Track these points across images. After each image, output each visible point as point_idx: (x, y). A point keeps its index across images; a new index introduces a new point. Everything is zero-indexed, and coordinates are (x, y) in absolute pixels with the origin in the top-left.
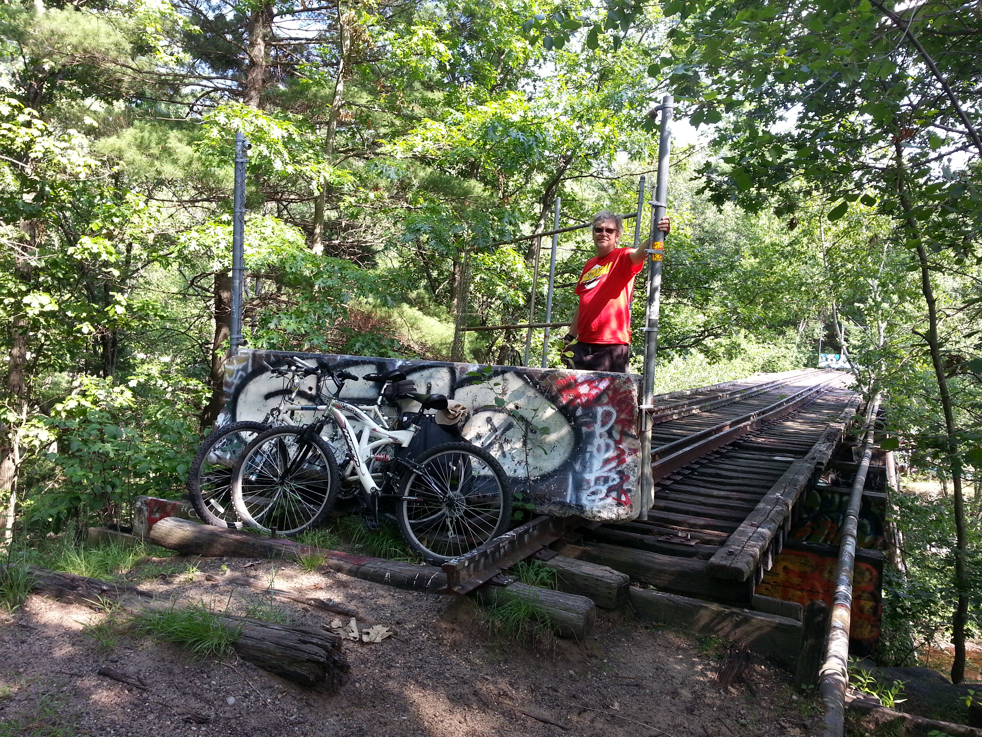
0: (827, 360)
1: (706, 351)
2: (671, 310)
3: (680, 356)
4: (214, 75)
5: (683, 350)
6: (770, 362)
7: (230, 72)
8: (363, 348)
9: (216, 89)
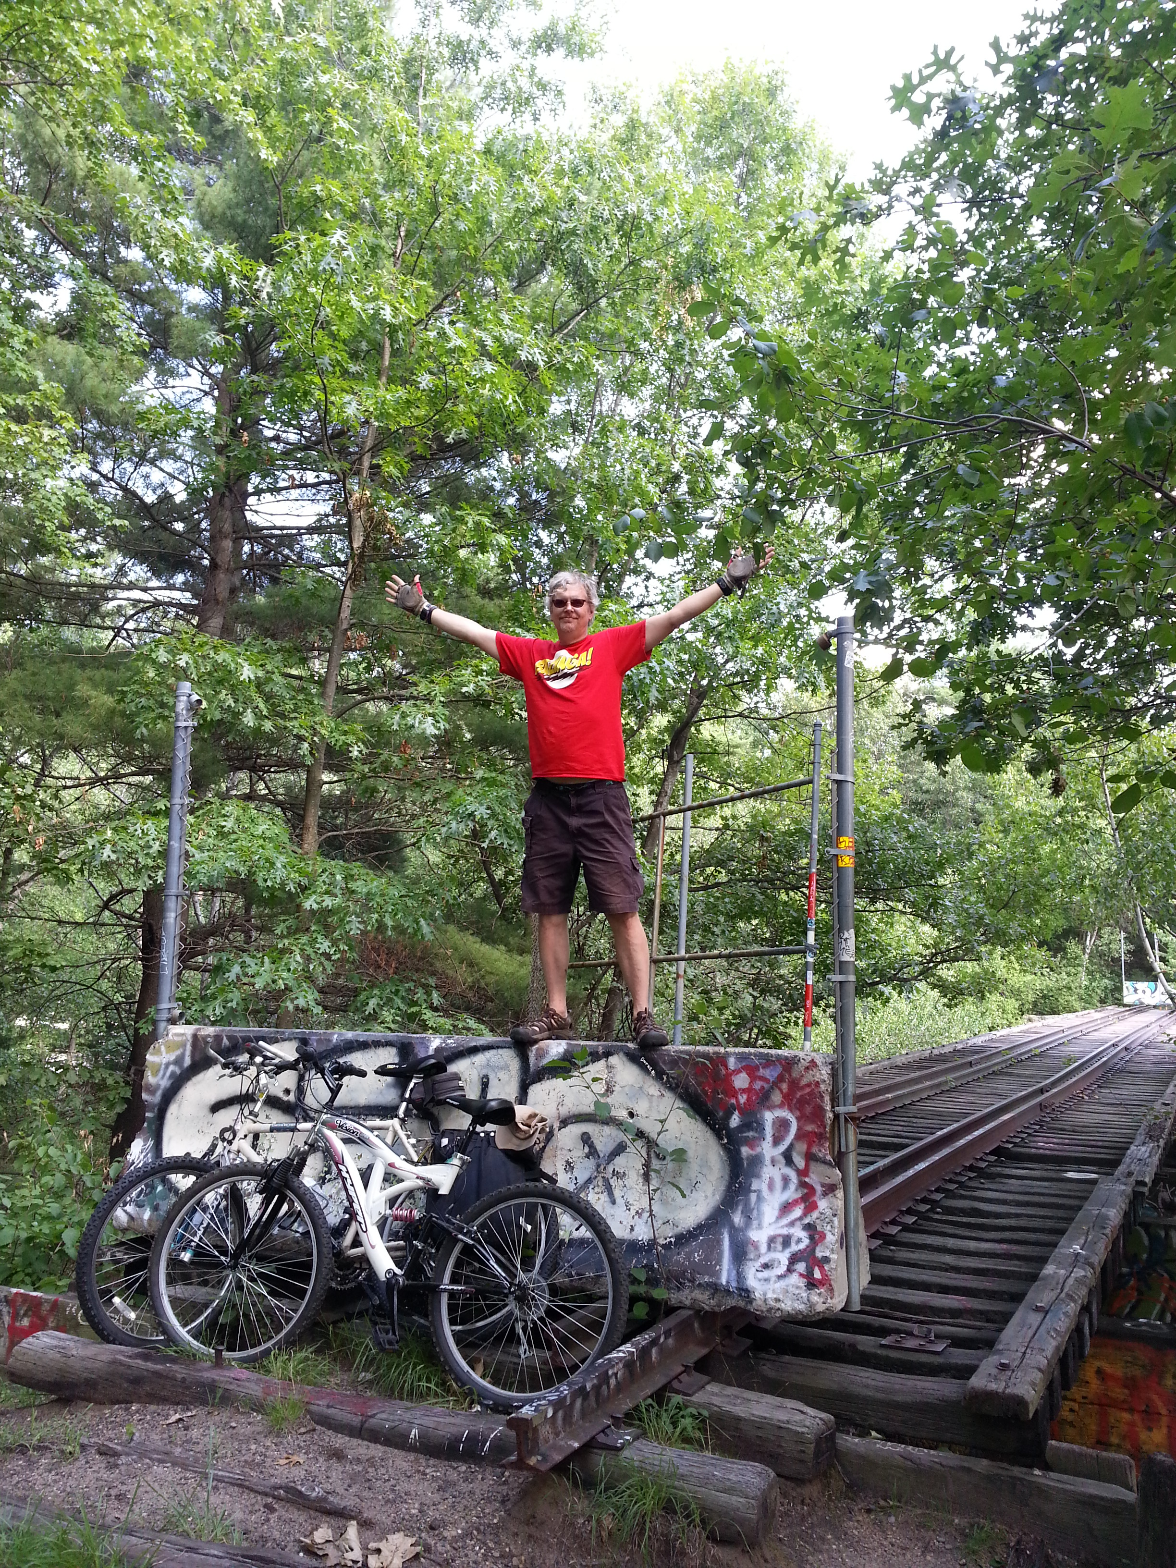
0: (1136, 990)
1: (942, 986)
2: (881, 920)
3: (900, 993)
4: (154, 583)
5: (903, 984)
6: (1044, 997)
7: (180, 578)
8: (381, 1007)
9: (156, 604)
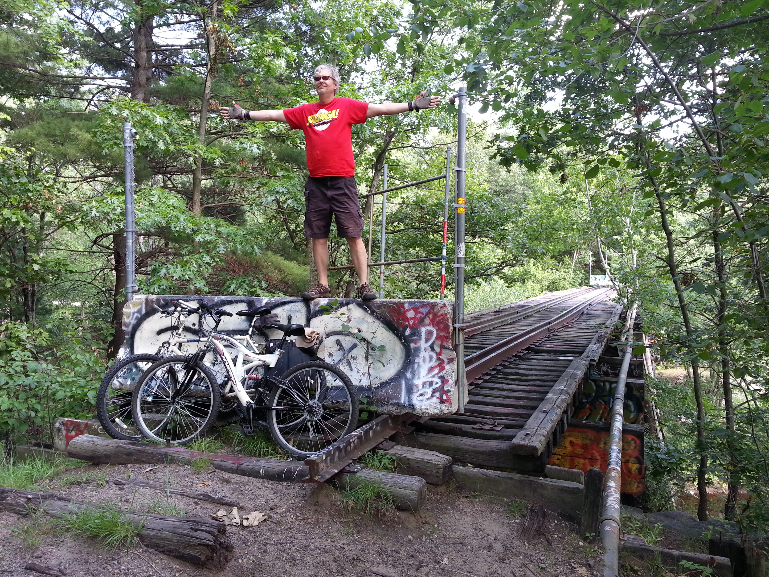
0: (596, 279)
1: (505, 278)
2: (478, 247)
3: (486, 282)
4: (107, 76)
5: (487, 277)
6: (553, 283)
7: (120, 73)
8: (237, 288)
9: (109, 87)
